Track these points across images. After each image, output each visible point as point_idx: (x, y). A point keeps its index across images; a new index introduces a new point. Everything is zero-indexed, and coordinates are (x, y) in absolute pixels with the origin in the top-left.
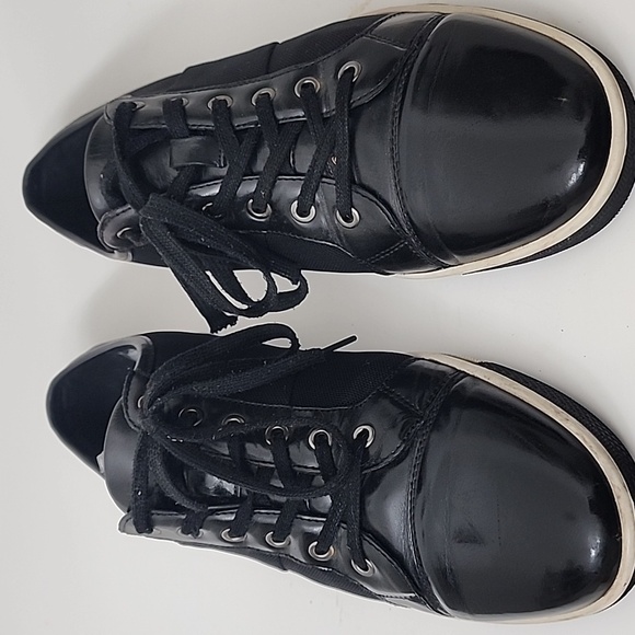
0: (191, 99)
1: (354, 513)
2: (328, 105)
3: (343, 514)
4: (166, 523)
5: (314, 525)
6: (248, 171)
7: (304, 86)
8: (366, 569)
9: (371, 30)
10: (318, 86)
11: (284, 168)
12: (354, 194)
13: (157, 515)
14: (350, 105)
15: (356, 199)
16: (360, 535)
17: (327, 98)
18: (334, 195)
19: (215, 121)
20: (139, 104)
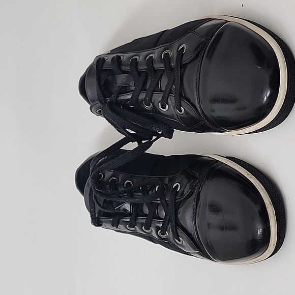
0: (125, 57)
1: (173, 218)
2: (173, 63)
3: (169, 219)
4: (106, 222)
5: (159, 223)
6: (143, 89)
7: (166, 54)
8: (180, 241)
9: (195, 29)
10: (171, 54)
11: (156, 89)
12: (182, 102)
13: (103, 219)
14: (181, 64)
15: (183, 103)
16: (175, 227)
17: (173, 60)
18: (174, 101)
19: (131, 67)
20: (106, 58)
